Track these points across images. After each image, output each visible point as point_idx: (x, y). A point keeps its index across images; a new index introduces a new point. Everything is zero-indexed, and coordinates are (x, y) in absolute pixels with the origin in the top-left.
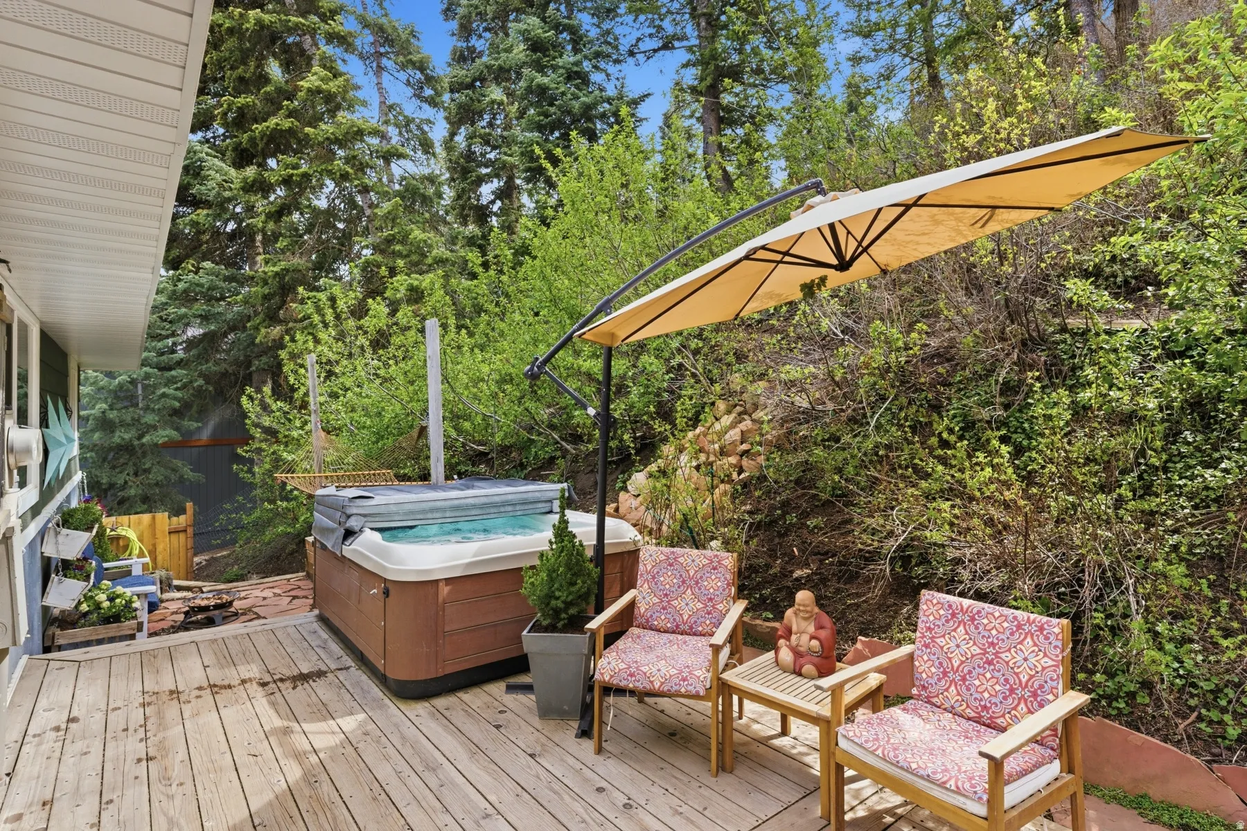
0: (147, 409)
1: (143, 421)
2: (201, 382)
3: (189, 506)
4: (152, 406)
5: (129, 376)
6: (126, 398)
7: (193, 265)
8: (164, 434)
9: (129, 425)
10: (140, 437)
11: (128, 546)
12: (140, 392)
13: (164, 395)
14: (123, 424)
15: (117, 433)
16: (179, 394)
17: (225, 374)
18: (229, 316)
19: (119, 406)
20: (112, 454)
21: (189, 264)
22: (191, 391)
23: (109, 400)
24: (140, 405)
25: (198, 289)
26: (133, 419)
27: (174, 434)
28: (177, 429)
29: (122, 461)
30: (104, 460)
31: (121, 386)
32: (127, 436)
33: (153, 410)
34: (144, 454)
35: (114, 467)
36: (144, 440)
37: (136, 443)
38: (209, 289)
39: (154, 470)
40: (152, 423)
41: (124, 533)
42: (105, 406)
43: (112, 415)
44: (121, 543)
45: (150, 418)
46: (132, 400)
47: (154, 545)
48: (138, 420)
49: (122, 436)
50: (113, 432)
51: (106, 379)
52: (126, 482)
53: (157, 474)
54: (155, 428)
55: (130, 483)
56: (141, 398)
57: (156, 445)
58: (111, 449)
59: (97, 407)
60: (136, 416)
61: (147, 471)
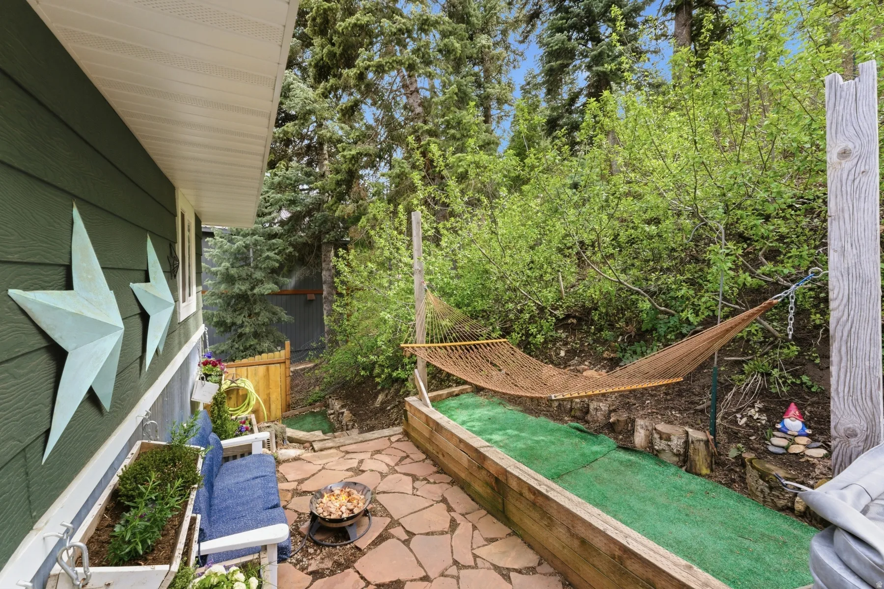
0: (256, 267)
1: (254, 276)
2: (291, 249)
3: (288, 343)
4: (260, 265)
5: (244, 242)
6: (242, 259)
7: (284, 165)
8: (269, 287)
9: (244, 279)
10: (252, 289)
11: (246, 395)
12: (251, 255)
13: (268, 257)
14: (240, 278)
15: (237, 286)
16: (278, 257)
17: (305, 244)
18: (309, 200)
19: (237, 265)
20: (234, 300)
21: (282, 164)
22: (284, 256)
23: (231, 260)
24: (252, 265)
25: (288, 182)
26: (247, 275)
27: (275, 288)
28: (276, 283)
29: (240, 306)
30: (229, 304)
31: (238, 249)
32: (243, 288)
33: (261, 269)
34: (255, 302)
35: (235, 311)
36: (255, 291)
37: (249, 293)
38: (295, 181)
39: (262, 314)
40: (260, 278)
41: (242, 385)
42: (228, 264)
43: (233, 271)
44: (241, 393)
45: (258, 275)
46: (245, 260)
47: (269, 395)
48: (251, 276)
49: (240, 287)
50: (234, 284)
51: (228, 244)
52: (243, 322)
53: (264, 317)
54: (262, 282)
55: (246, 323)
56: (252, 259)
57: (263, 295)
58: (232, 297)
59: (223, 264)
60: (249, 273)
61: (258, 314)
